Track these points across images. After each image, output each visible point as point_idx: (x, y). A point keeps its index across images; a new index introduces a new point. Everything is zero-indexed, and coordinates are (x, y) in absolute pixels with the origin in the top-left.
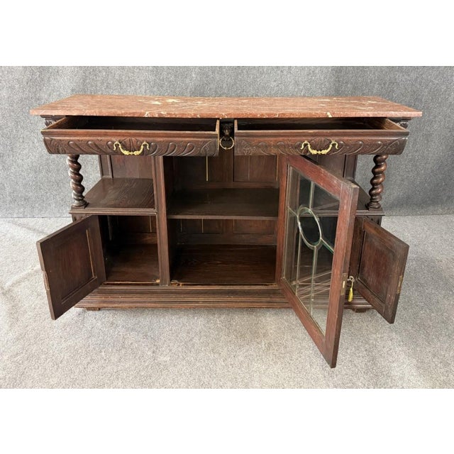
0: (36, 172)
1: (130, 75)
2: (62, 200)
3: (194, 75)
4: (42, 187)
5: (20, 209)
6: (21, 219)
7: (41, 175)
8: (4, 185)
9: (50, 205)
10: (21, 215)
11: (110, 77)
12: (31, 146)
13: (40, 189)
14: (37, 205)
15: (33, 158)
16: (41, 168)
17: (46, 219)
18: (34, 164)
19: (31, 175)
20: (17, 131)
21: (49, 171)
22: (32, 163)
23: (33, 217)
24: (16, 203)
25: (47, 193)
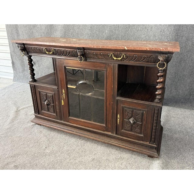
3: (107, 32)
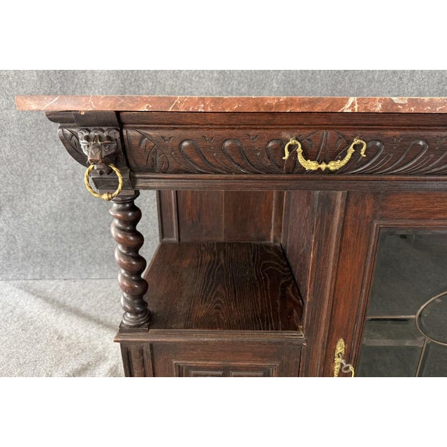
0: (56, 221)
1: (187, 85)
2: (90, 257)
4: (64, 240)
5: (35, 268)
6: (37, 282)
7: (63, 224)
8: (14, 237)
9: (74, 262)
10: (37, 276)
11: (158, 89)
12: (49, 186)
13: (62, 242)
14: (58, 263)
15: (52, 202)
16: (63, 214)
17: (69, 281)
18: (54, 210)
19: (49, 225)
20: (32, 166)
21: (72, 219)
22: (51, 207)
23: (53, 279)
24: (31, 261)
25: (70, 247)
